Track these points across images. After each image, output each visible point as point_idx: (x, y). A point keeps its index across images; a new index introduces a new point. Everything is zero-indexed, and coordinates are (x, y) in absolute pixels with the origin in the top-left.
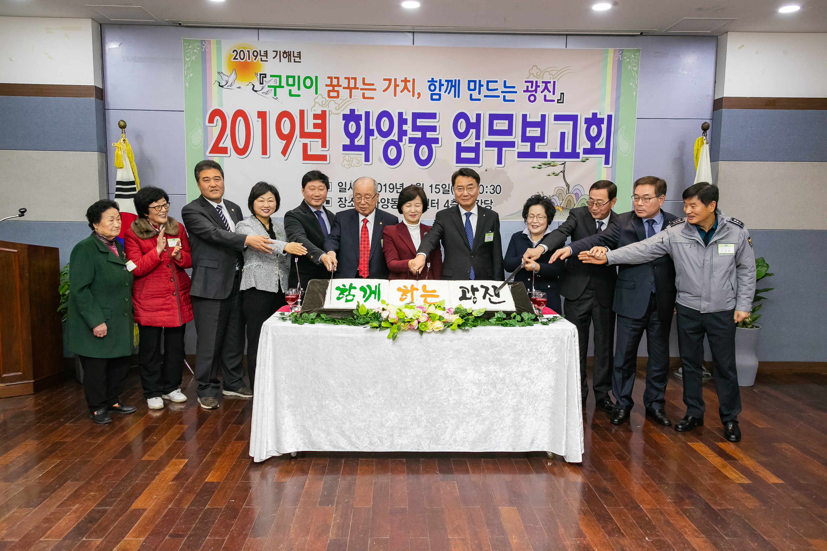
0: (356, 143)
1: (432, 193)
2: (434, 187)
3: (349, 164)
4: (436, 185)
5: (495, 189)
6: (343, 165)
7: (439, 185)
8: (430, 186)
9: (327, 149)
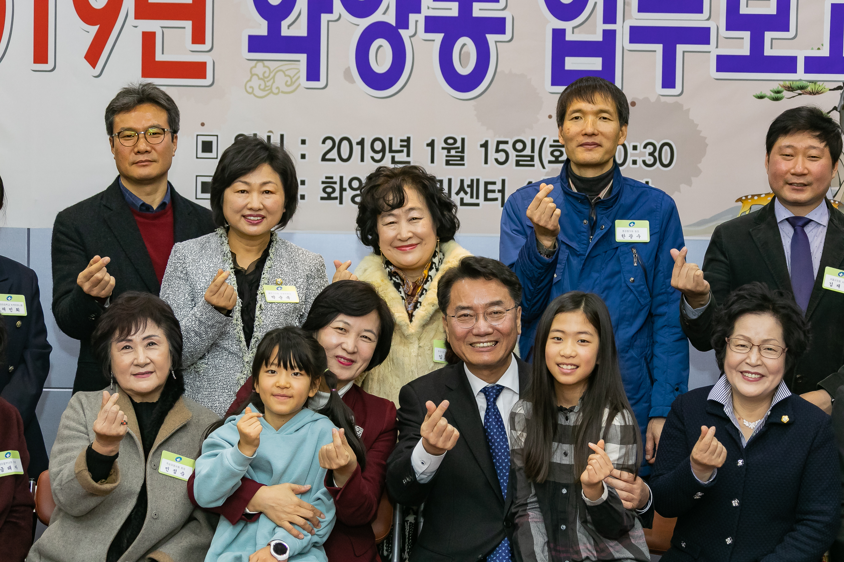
0: (285, 32)
1: (486, 162)
2: (492, 147)
3: (266, 86)
4: (499, 143)
5: (656, 154)
6: (250, 90)
7: (506, 142)
8: (482, 146)
9: (207, 46)
